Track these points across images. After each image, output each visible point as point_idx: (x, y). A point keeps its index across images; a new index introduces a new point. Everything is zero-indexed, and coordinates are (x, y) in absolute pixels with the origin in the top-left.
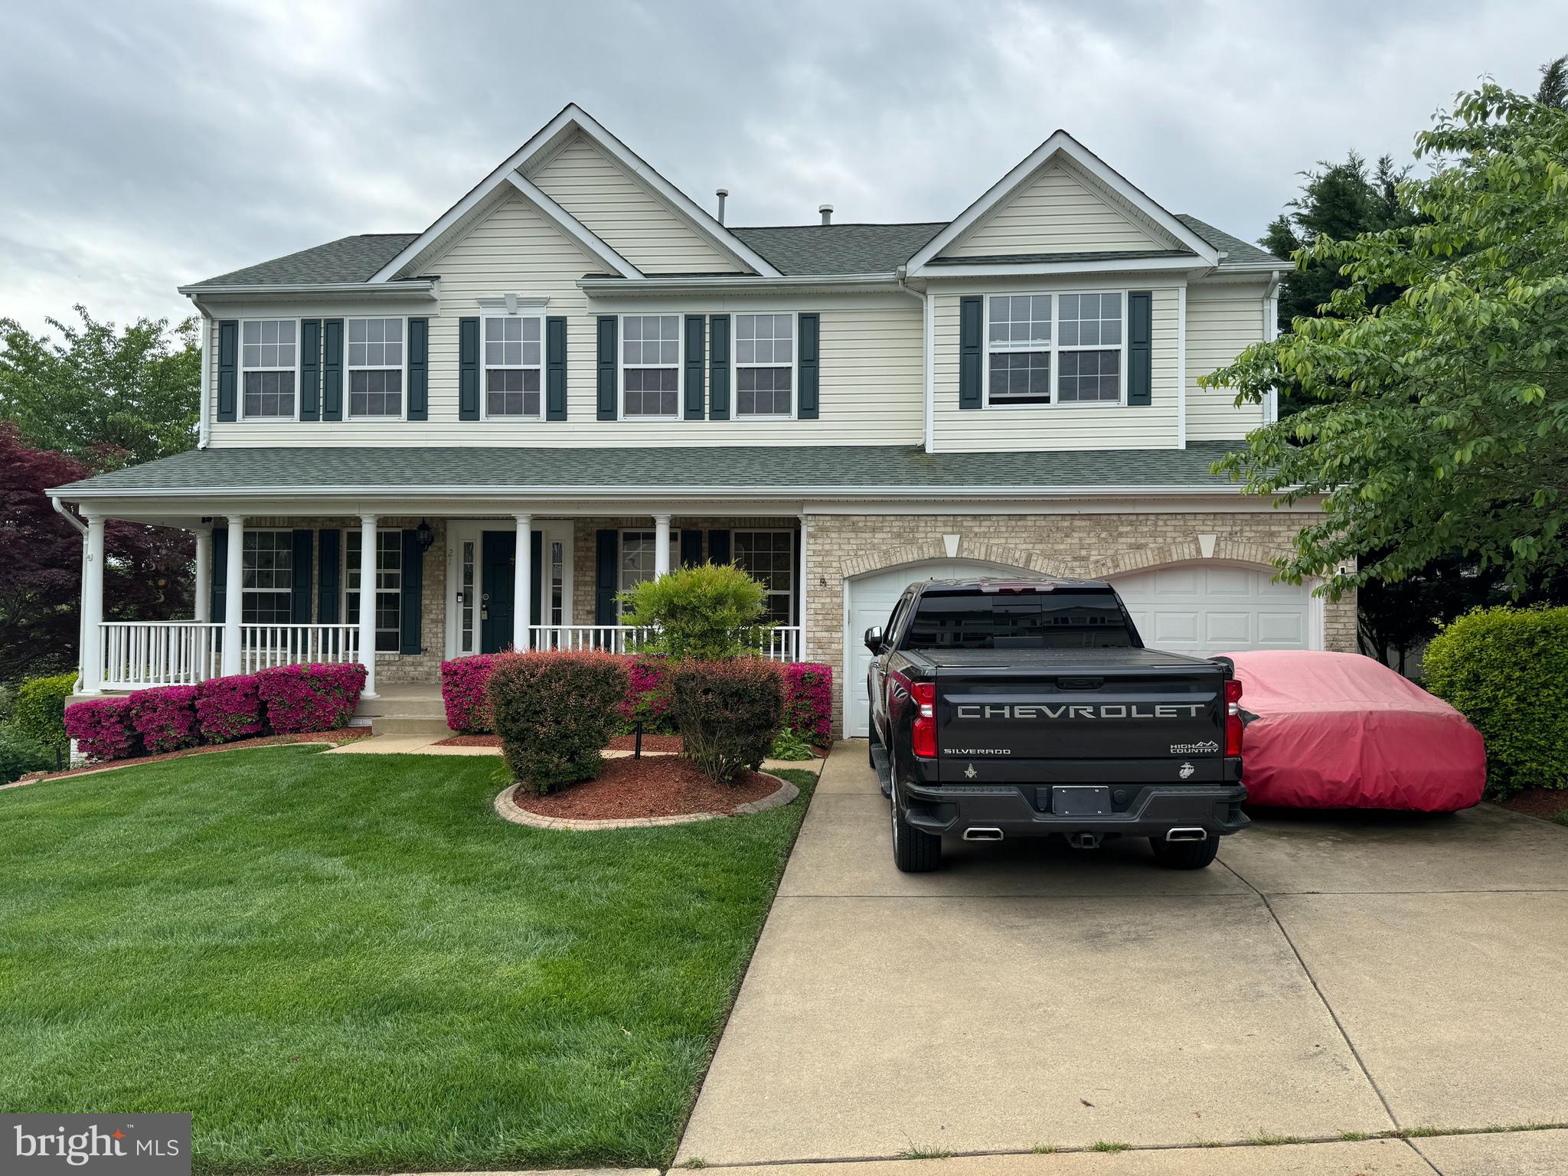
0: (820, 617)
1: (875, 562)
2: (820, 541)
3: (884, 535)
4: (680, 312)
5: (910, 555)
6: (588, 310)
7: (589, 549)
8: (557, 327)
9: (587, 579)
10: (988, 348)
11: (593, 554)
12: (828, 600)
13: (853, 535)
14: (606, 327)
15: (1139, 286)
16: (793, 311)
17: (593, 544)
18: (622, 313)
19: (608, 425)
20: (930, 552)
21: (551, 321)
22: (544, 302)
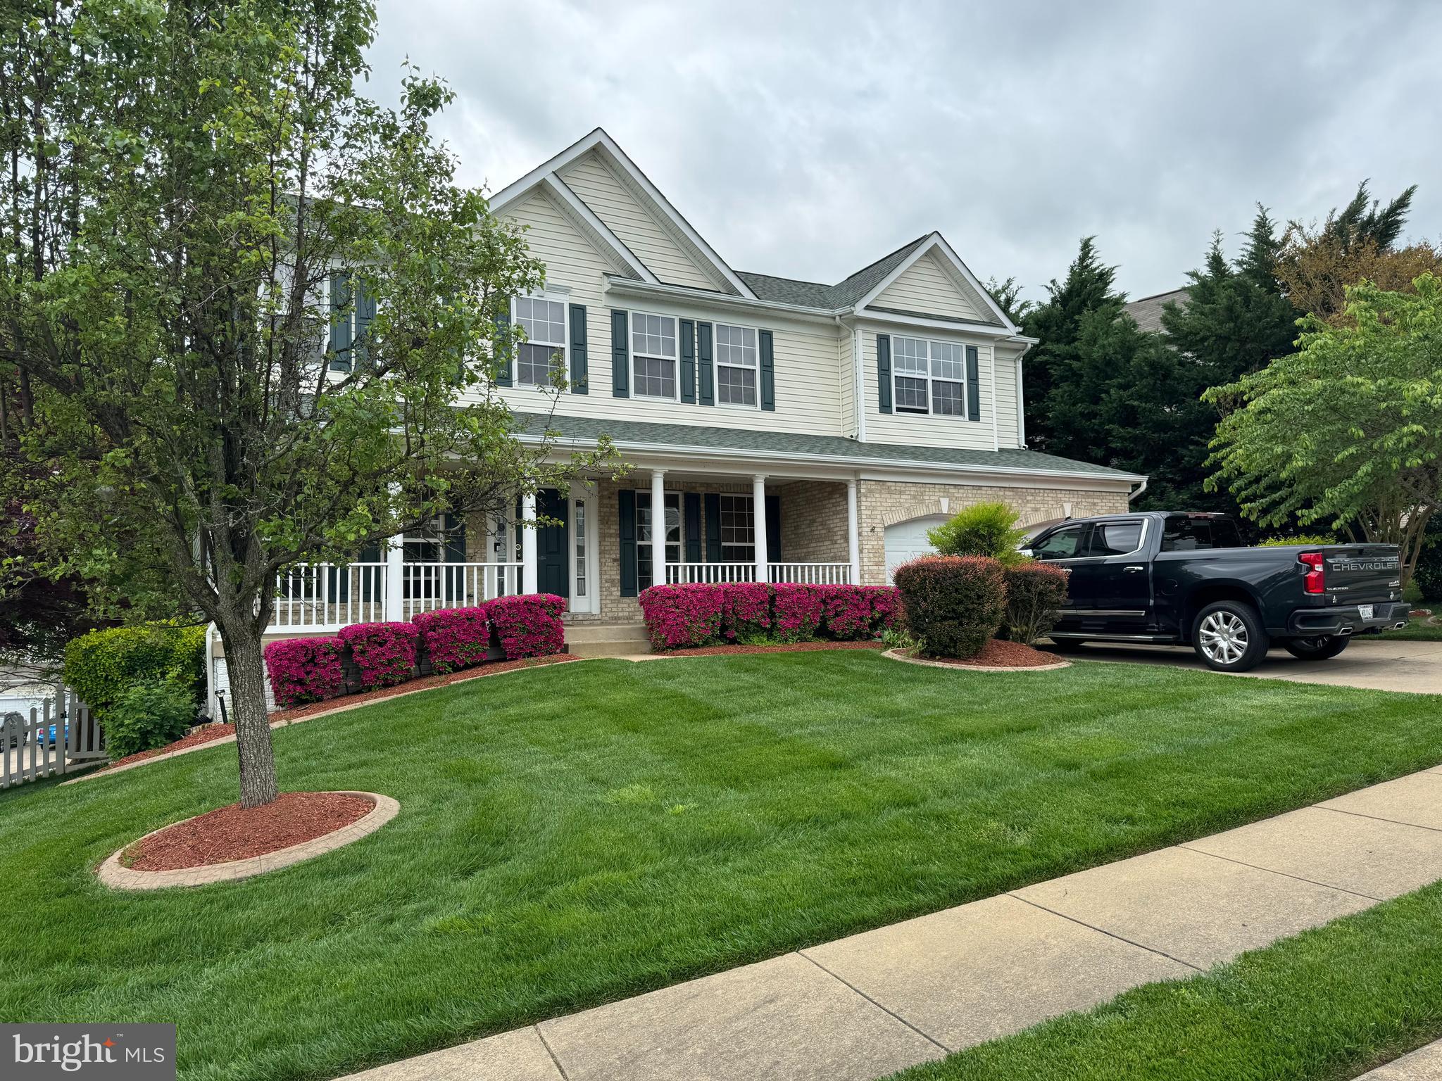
0: (871, 555)
1: (903, 517)
2: (869, 499)
3: (906, 497)
4: (677, 315)
5: (921, 512)
6: (604, 303)
7: (612, 506)
8: (578, 313)
9: (612, 531)
10: (895, 372)
11: (616, 510)
12: (876, 543)
13: (888, 496)
14: (619, 318)
15: (972, 343)
16: (756, 326)
17: (616, 502)
18: (632, 309)
19: (620, 402)
20: (933, 510)
21: (573, 308)
22: (566, 290)
